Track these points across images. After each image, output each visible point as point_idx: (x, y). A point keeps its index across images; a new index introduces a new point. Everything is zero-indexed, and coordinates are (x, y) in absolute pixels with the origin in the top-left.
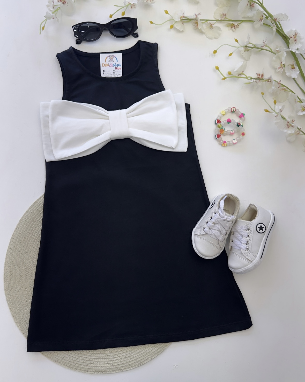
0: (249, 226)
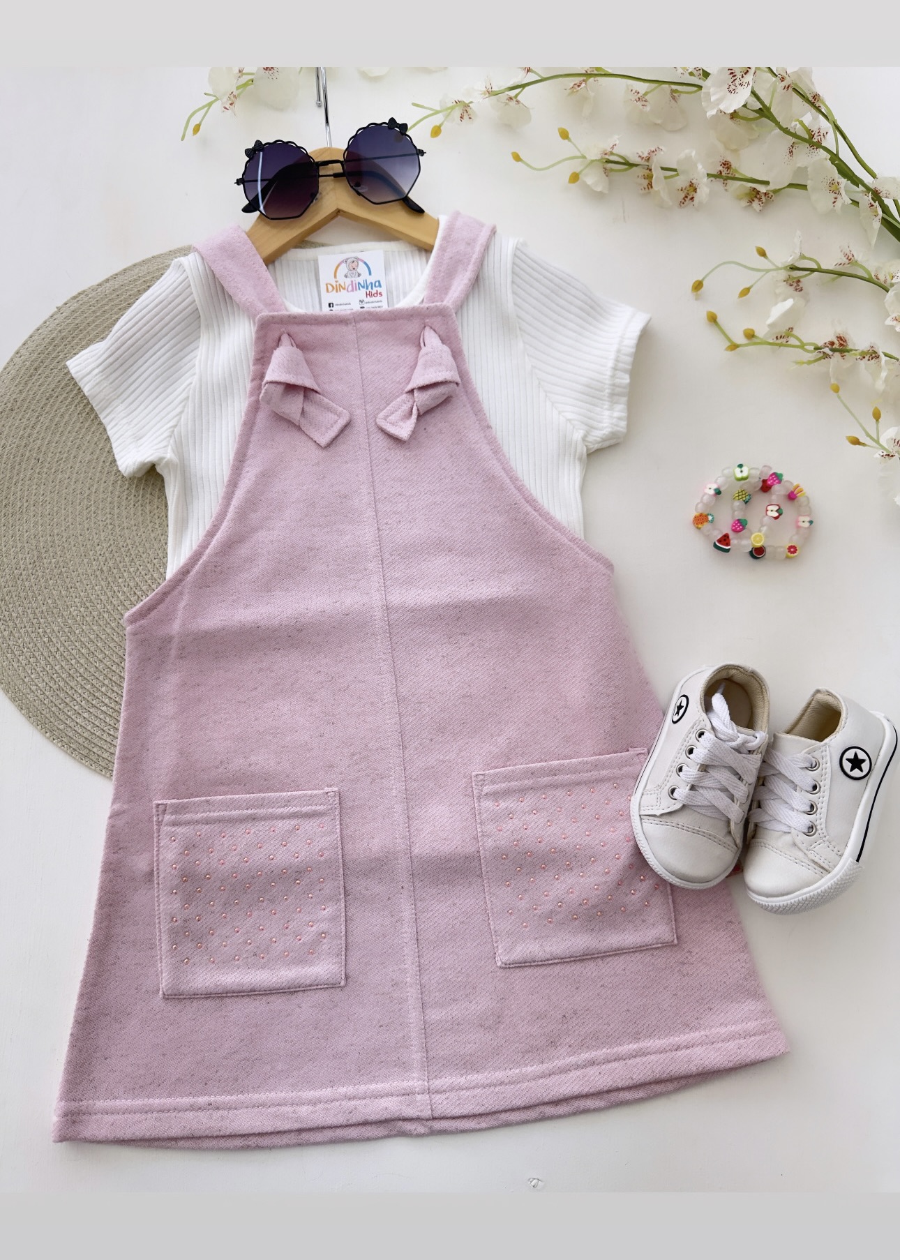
0: (816, 754)
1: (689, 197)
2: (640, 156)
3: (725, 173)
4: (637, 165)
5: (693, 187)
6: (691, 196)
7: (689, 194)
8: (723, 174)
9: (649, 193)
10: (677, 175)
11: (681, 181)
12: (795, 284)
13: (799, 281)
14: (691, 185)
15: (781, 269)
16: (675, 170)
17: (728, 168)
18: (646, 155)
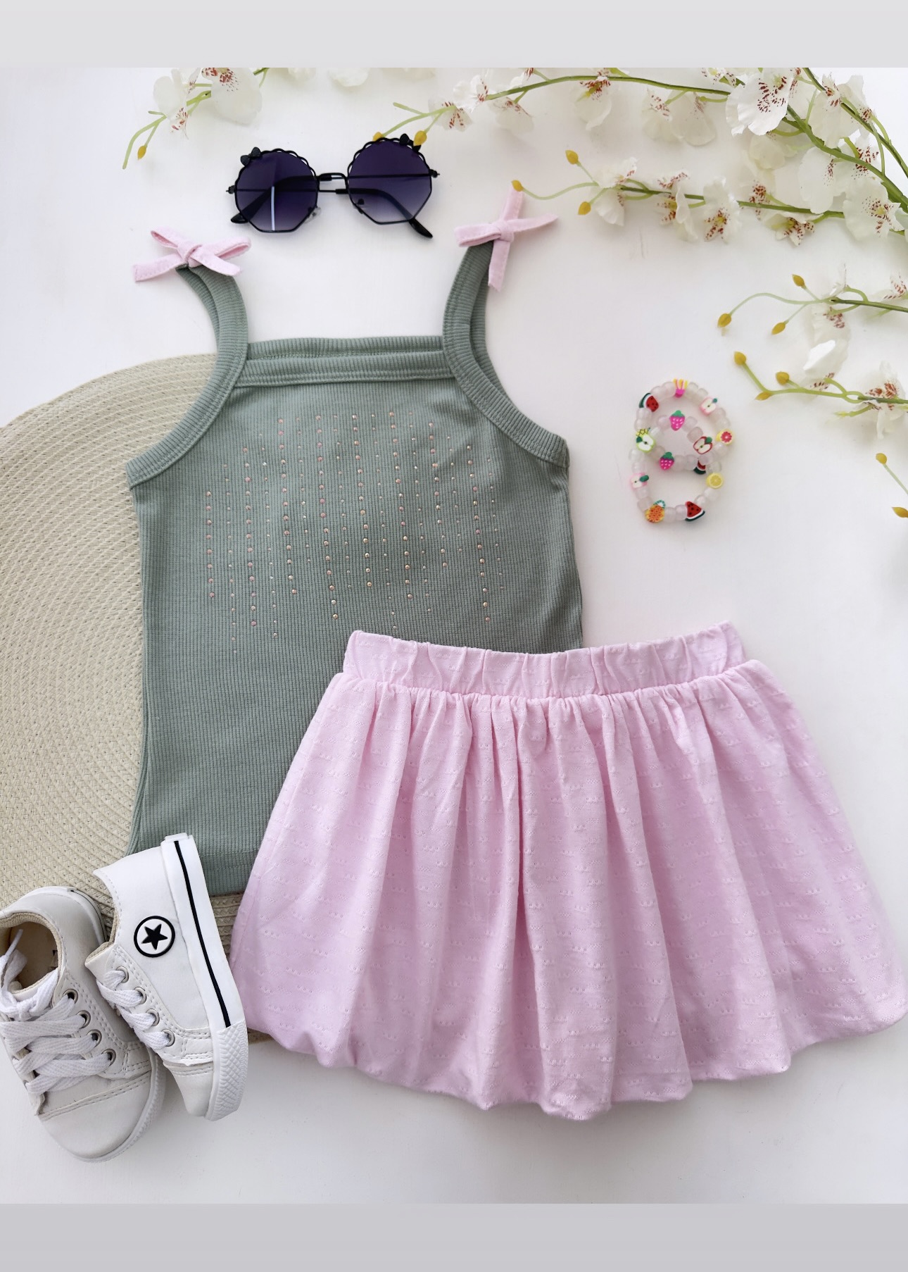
1: (718, 229)
2: (661, 184)
3: (759, 200)
4: (657, 193)
5: (722, 217)
6: (720, 228)
7: (717, 226)
8: (757, 201)
9: (671, 224)
10: (704, 203)
11: (708, 211)
12: (836, 319)
13: (841, 315)
14: (720, 215)
15: (821, 301)
16: (701, 198)
17: (762, 194)
18: (668, 182)
